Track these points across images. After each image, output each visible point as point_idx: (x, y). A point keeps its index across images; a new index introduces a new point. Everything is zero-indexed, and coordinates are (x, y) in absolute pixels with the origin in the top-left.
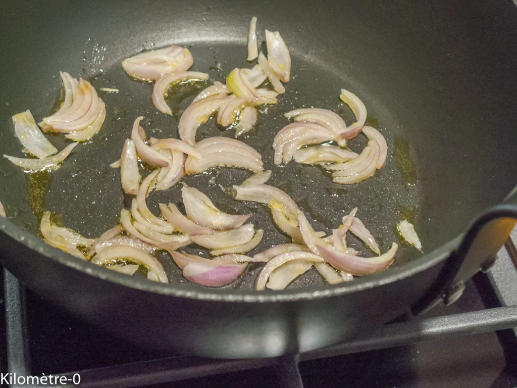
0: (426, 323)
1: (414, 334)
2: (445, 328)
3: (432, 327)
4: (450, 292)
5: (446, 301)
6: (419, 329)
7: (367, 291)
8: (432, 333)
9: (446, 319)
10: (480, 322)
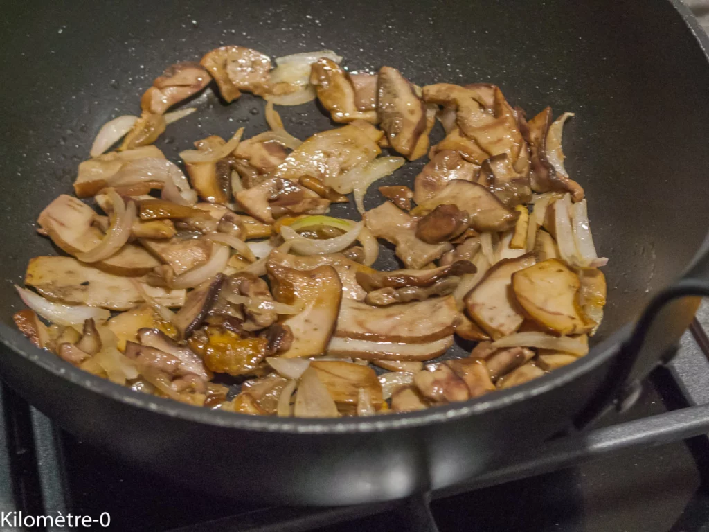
0: (594, 437)
1: (578, 453)
2: (618, 441)
3: (600, 441)
4: (622, 396)
5: (618, 407)
6: (584, 445)
7: (516, 405)
8: (601, 449)
9: (619, 429)
10: (663, 430)
